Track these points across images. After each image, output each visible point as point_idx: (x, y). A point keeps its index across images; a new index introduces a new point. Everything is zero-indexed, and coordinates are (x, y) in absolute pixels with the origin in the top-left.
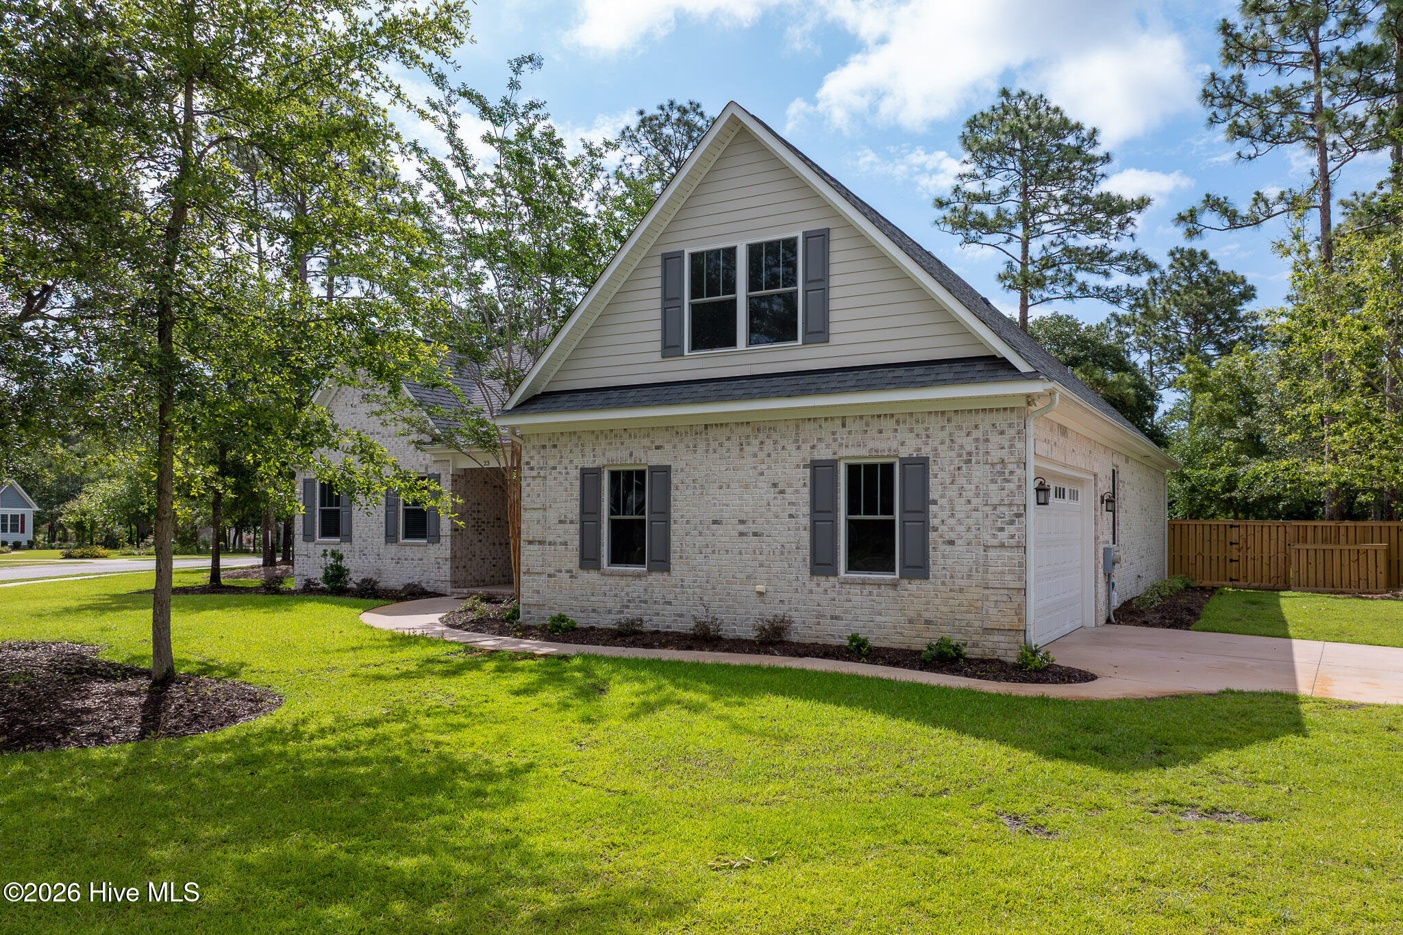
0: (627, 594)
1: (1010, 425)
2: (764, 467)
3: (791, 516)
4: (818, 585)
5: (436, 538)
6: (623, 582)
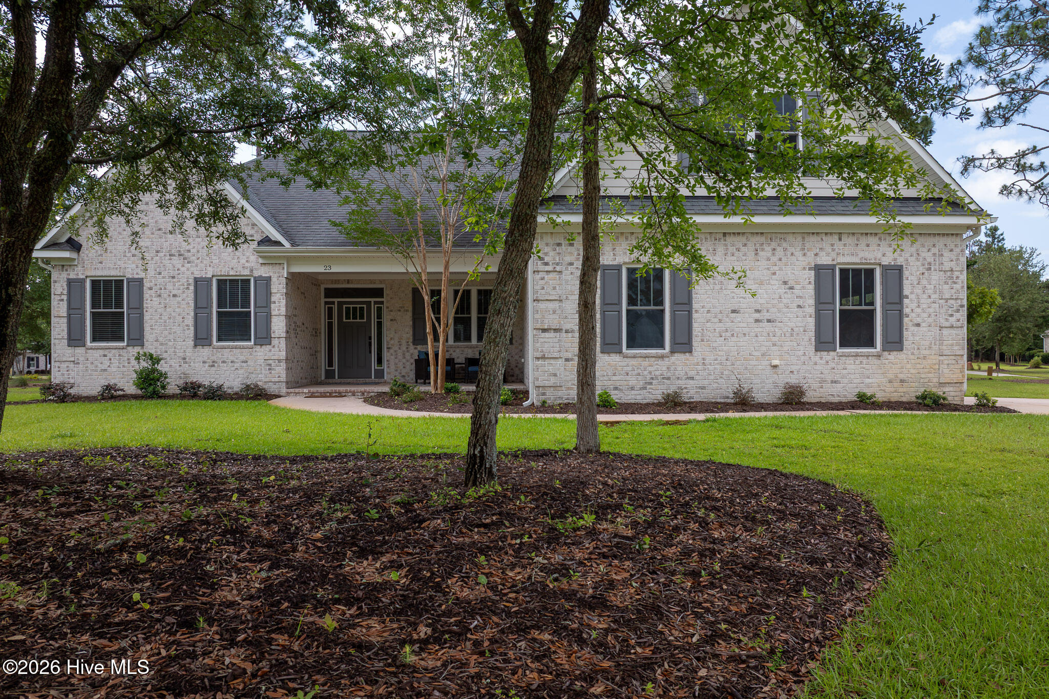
1: (956, 246)
2: (776, 268)
3: (799, 306)
4: (821, 358)
5: (265, 339)
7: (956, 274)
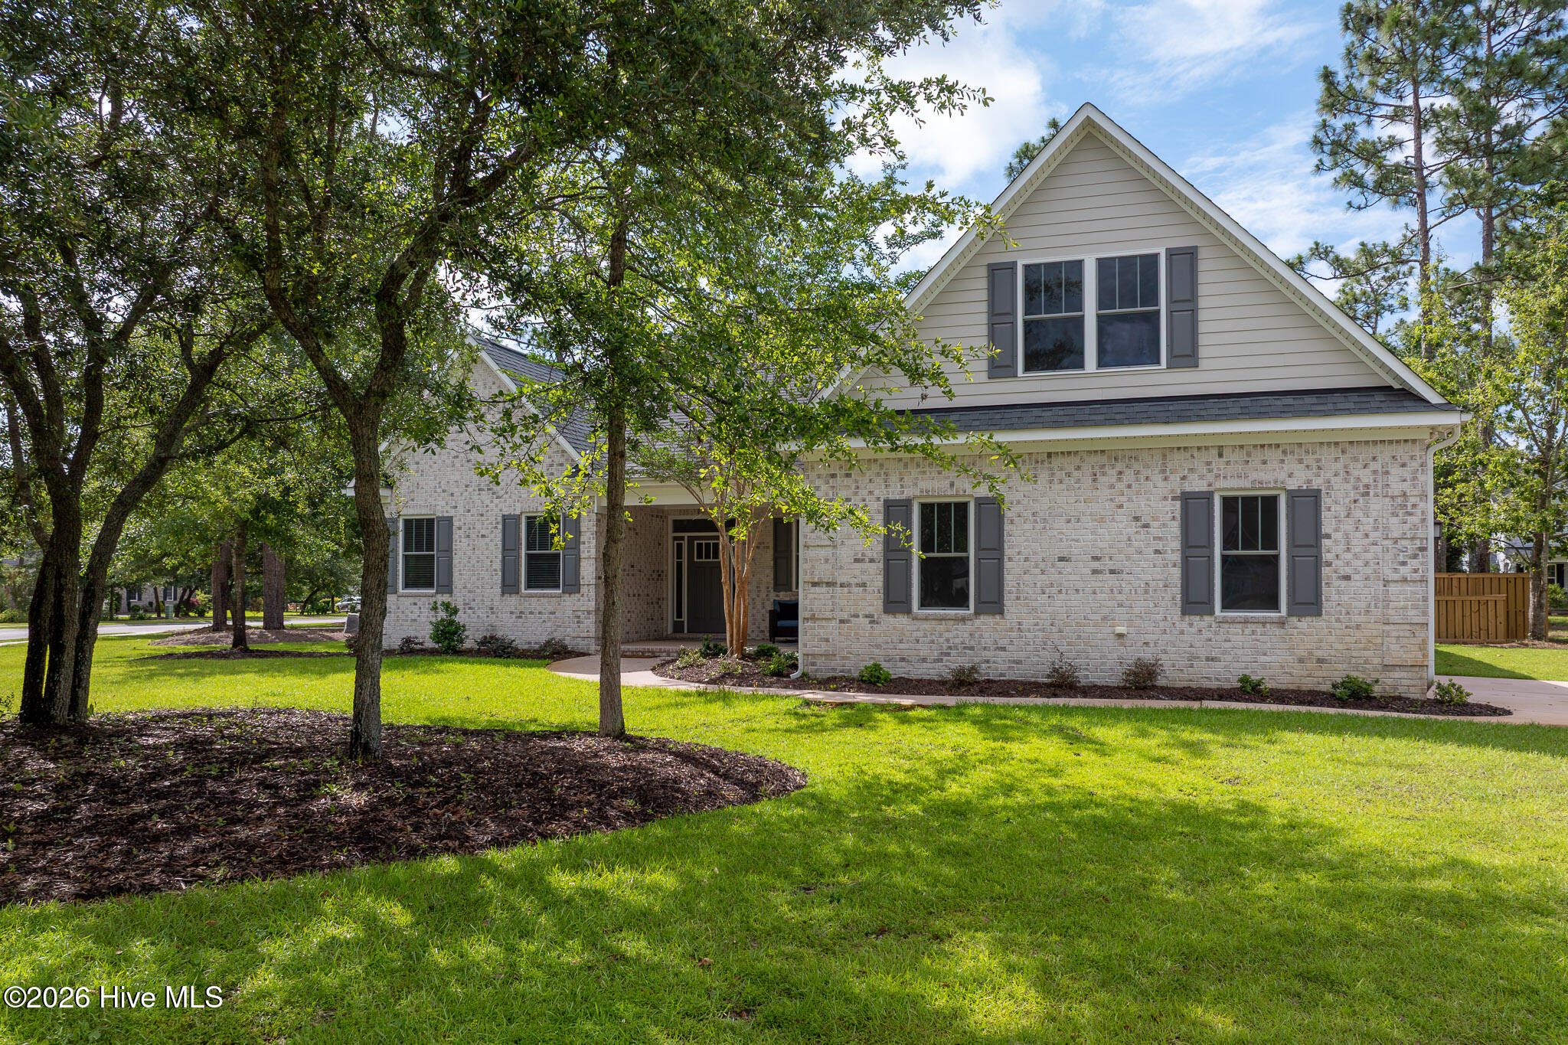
0: (948, 640)
1: (1412, 457)
2: (1123, 499)
3: (1157, 552)
4: (1191, 625)
5: (574, 587)
6: (942, 627)
7: (1413, 500)
